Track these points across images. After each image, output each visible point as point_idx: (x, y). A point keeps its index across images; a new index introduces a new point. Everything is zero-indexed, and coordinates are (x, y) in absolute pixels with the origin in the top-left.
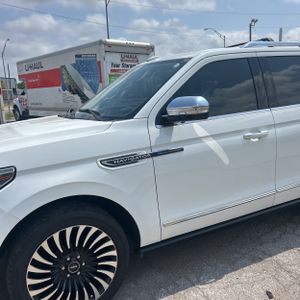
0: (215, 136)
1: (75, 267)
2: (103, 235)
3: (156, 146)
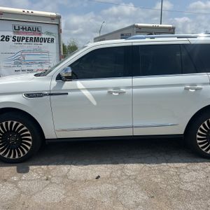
0: (89, 89)
1: (12, 139)
2: (25, 128)
3: (53, 91)
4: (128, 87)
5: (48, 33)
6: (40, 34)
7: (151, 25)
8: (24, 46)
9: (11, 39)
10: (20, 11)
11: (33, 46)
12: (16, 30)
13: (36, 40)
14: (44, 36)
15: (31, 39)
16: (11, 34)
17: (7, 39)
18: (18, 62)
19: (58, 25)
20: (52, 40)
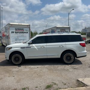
2: (20, 56)
4: (46, 46)
5: (26, 30)
6: (23, 31)
7: (62, 26)
8: (18, 34)
9: (14, 32)
10: (18, 24)
11: (21, 34)
12: (16, 30)
13: (22, 32)
14: (25, 31)
15: (21, 32)
16: (14, 31)
17: (13, 32)
18: (16, 40)
19: (29, 28)
20: (27, 32)
